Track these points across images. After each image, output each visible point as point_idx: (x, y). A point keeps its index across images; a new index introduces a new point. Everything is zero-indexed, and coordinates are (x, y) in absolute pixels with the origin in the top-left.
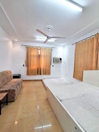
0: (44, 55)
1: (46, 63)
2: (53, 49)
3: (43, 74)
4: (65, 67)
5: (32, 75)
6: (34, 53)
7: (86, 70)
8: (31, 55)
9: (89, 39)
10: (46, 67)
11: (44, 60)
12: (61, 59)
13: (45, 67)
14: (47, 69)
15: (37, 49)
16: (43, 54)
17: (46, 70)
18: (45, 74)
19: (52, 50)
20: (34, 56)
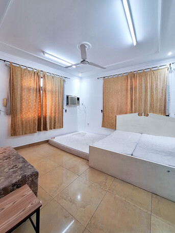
0: (50, 89)
1: (55, 105)
2: (66, 80)
3: (51, 129)
4: (85, 112)
5: (25, 134)
6: (29, 82)
7: (120, 114)
8: (22, 87)
9: (122, 76)
10: (55, 113)
11: (52, 100)
12: (78, 99)
13: (53, 114)
14: (57, 118)
15: (37, 74)
16: (49, 87)
17: (55, 120)
18: (54, 128)
19: (64, 81)
20: (29, 89)
